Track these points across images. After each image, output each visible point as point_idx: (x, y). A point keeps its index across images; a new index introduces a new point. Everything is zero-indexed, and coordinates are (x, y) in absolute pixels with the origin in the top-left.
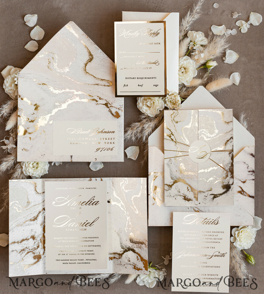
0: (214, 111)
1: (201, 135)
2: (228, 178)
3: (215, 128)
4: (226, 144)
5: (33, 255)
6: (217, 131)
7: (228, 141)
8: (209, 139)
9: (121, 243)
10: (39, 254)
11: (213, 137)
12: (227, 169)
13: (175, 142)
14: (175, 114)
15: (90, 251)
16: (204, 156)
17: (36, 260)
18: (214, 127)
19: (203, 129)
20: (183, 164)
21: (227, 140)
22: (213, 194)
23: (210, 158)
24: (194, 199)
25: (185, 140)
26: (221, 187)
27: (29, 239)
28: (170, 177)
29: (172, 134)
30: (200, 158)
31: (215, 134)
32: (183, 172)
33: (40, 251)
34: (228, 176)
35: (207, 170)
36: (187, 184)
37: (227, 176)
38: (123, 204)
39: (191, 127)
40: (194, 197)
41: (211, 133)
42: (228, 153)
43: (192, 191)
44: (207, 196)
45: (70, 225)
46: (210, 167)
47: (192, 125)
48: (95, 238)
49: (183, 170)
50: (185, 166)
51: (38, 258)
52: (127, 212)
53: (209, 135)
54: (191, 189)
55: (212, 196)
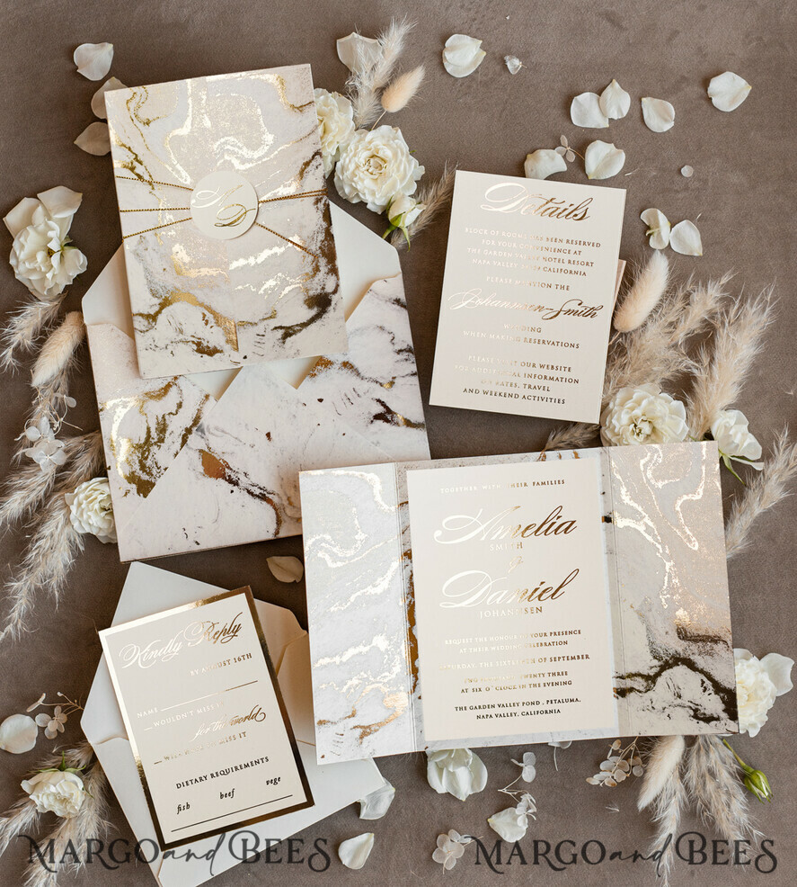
0: (253, 77)
2: (321, 275)
3: (264, 128)
4: (302, 173)
6: (269, 138)
7: (307, 164)
8: (248, 166)
9: (651, 643)
11: (260, 159)
12: (314, 250)
13: (150, 184)
14: (137, 98)
15: (559, 674)
16: (239, 219)
18: (260, 126)
19: (226, 138)
20: (182, 247)
21: (305, 161)
22: (281, 328)
23: (258, 222)
24: (227, 348)
25: (178, 172)
26: (302, 302)
28: (148, 291)
29: (136, 159)
30: (224, 225)
31: (267, 148)
32: (184, 271)
34: (321, 268)
35: (256, 258)
36: (201, 305)
37: (317, 269)
38: (651, 524)
39: (192, 132)
40: (227, 342)
41: (254, 146)
42: (313, 199)
43: (217, 323)
44: (263, 336)
45: (491, 598)
46: (261, 251)
47: (192, 125)
48: (571, 633)
49: (184, 264)
50: (187, 254)
52: (664, 548)
53: (246, 152)
54: (215, 318)
55: (280, 333)
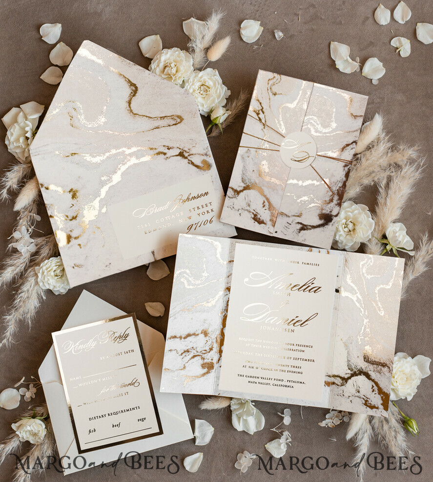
1: (307, 125)
2: (332, 204)
3: (333, 119)
4: (343, 149)
5: (201, 362)
6: (334, 125)
7: (348, 145)
10: (211, 361)
12: (334, 190)
13: (264, 125)
14: (275, 80)
16: (304, 159)
17: (206, 370)
18: (332, 117)
20: (267, 163)
21: (347, 143)
23: (312, 165)
25: (280, 125)
27: (198, 335)
28: (241, 178)
30: (296, 161)
31: (331, 129)
32: (263, 175)
33: (213, 356)
34: (334, 201)
36: (265, 196)
37: (332, 200)
42: (343, 164)
43: (269, 208)
44: (290, 224)
46: (307, 179)
48: (307, 346)
49: (265, 172)
50: (268, 167)
51: (209, 367)
53: (320, 127)
54: (269, 206)
55: (300, 226)
